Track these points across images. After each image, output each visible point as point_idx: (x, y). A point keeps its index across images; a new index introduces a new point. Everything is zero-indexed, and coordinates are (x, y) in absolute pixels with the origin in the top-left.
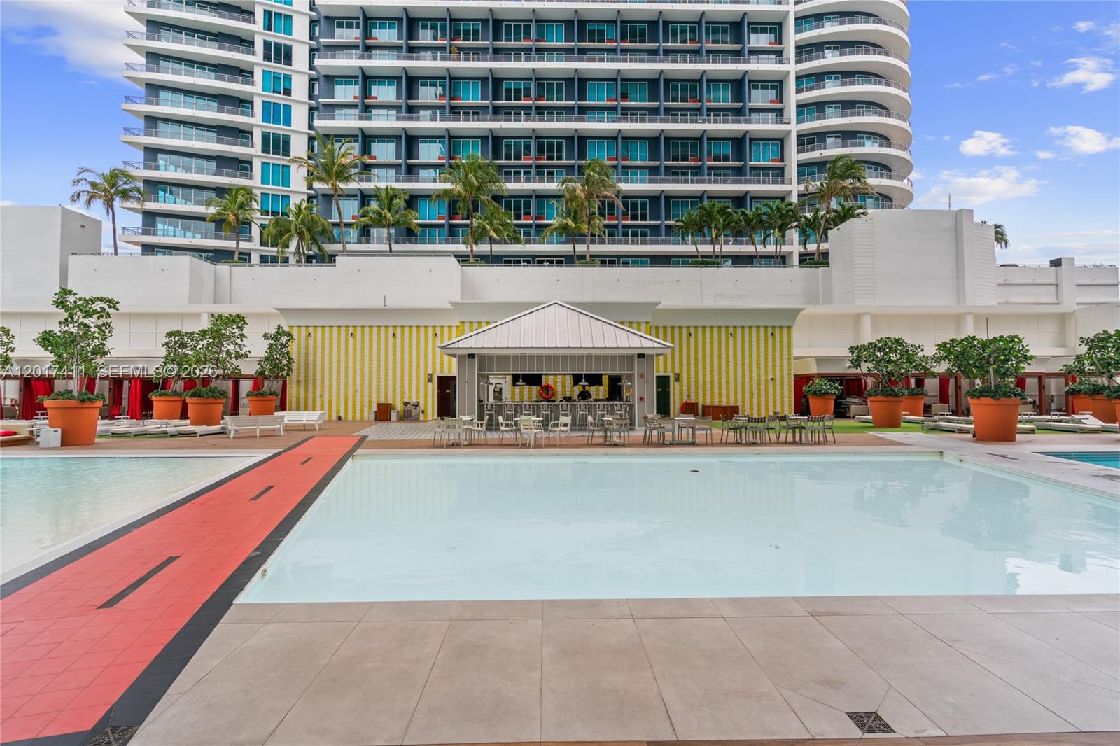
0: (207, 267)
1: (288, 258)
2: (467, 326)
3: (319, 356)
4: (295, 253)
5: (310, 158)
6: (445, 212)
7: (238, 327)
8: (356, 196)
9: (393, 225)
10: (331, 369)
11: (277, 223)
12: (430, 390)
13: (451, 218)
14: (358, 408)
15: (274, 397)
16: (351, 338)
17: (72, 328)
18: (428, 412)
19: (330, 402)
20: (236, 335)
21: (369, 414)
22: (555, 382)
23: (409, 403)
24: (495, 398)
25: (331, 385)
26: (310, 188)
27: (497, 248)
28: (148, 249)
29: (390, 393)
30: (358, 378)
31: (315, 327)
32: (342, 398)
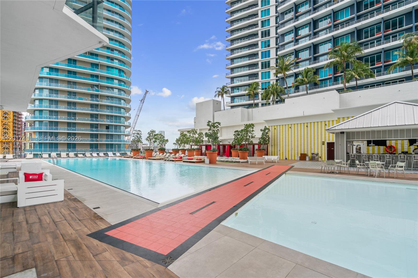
0: (245, 110)
1: (270, 103)
2: (341, 119)
3: (279, 136)
4: (272, 101)
5: (277, 66)
6: (332, 72)
7: (252, 128)
8: (293, 75)
9: (308, 83)
10: (283, 141)
11: (266, 92)
12: (323, 148)
13: (335, 74)
14: (293, 155)
15: (264, 151)
16: (290, 129)
17: (211, 132)
18: (323, 157)
19: (283, 153)
20: (251, 130)
21: (297, 158)
22: (396, 144)
23: (314, 154)
24: (357, 152)
25: (283, 147)
26: (277, 77)
27: (360, 82)
28: (232, 107)
29: (306, 149)
30: (293, 144)
31: (277, 126)
32: (287, 151)
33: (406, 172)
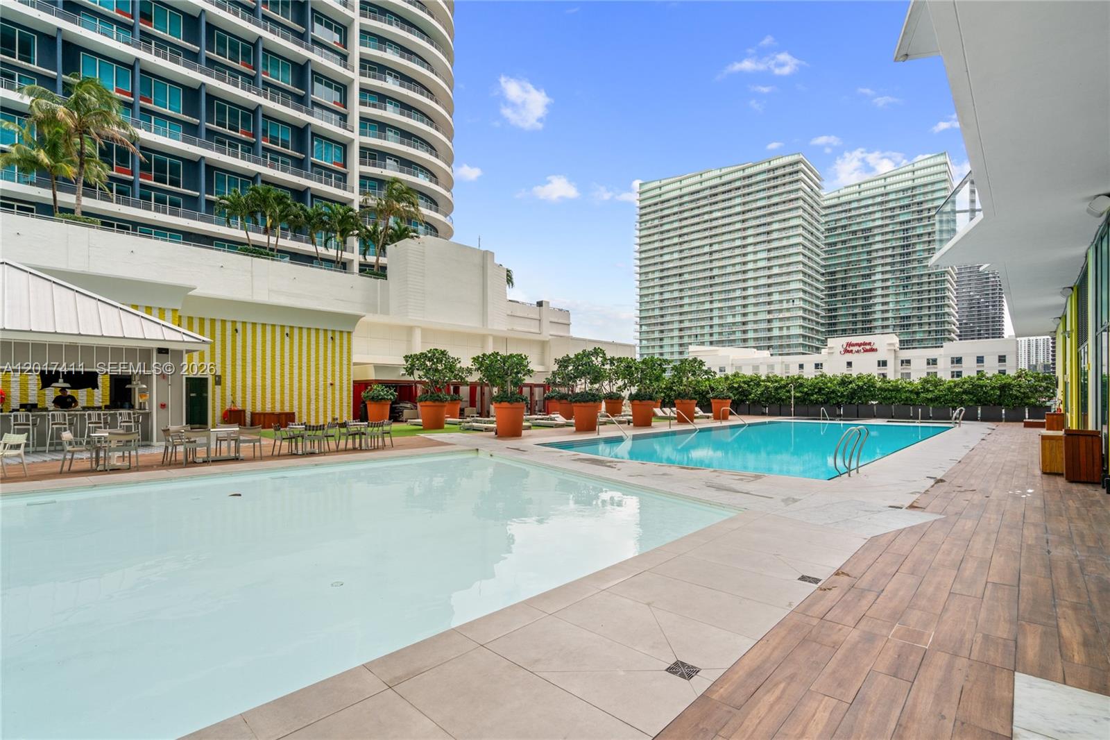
22: (7, 382)
33: (29, 460)
